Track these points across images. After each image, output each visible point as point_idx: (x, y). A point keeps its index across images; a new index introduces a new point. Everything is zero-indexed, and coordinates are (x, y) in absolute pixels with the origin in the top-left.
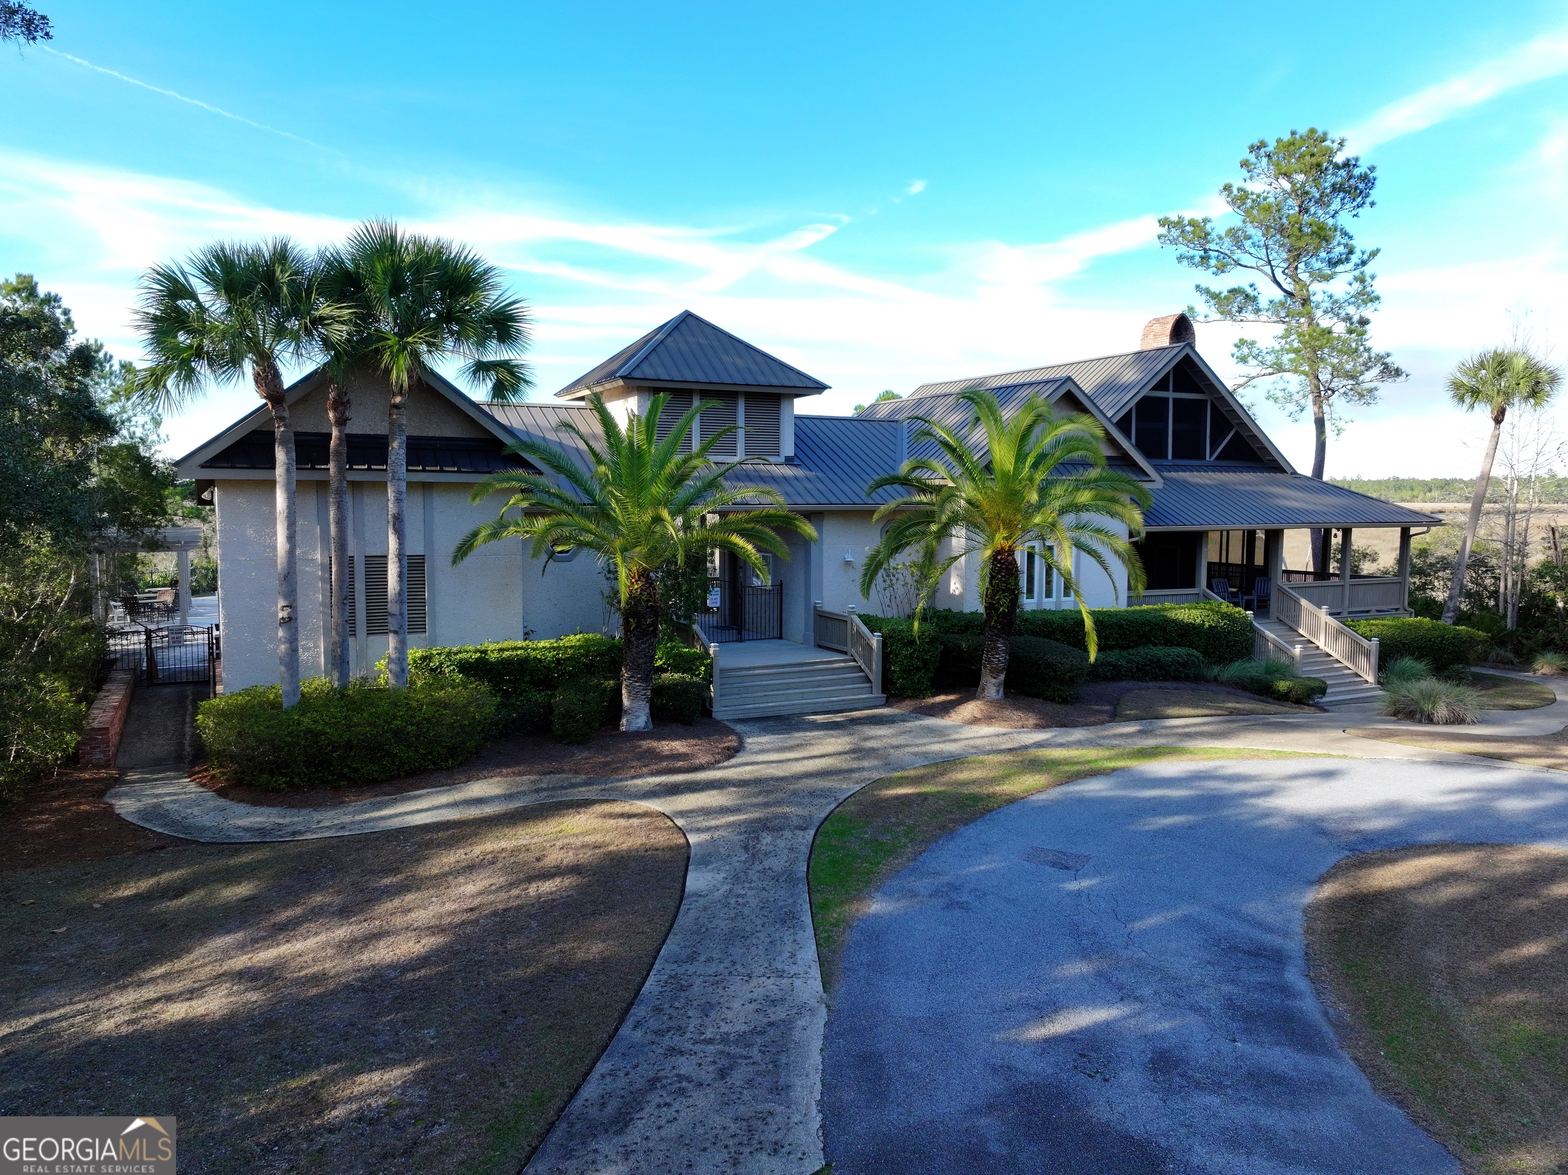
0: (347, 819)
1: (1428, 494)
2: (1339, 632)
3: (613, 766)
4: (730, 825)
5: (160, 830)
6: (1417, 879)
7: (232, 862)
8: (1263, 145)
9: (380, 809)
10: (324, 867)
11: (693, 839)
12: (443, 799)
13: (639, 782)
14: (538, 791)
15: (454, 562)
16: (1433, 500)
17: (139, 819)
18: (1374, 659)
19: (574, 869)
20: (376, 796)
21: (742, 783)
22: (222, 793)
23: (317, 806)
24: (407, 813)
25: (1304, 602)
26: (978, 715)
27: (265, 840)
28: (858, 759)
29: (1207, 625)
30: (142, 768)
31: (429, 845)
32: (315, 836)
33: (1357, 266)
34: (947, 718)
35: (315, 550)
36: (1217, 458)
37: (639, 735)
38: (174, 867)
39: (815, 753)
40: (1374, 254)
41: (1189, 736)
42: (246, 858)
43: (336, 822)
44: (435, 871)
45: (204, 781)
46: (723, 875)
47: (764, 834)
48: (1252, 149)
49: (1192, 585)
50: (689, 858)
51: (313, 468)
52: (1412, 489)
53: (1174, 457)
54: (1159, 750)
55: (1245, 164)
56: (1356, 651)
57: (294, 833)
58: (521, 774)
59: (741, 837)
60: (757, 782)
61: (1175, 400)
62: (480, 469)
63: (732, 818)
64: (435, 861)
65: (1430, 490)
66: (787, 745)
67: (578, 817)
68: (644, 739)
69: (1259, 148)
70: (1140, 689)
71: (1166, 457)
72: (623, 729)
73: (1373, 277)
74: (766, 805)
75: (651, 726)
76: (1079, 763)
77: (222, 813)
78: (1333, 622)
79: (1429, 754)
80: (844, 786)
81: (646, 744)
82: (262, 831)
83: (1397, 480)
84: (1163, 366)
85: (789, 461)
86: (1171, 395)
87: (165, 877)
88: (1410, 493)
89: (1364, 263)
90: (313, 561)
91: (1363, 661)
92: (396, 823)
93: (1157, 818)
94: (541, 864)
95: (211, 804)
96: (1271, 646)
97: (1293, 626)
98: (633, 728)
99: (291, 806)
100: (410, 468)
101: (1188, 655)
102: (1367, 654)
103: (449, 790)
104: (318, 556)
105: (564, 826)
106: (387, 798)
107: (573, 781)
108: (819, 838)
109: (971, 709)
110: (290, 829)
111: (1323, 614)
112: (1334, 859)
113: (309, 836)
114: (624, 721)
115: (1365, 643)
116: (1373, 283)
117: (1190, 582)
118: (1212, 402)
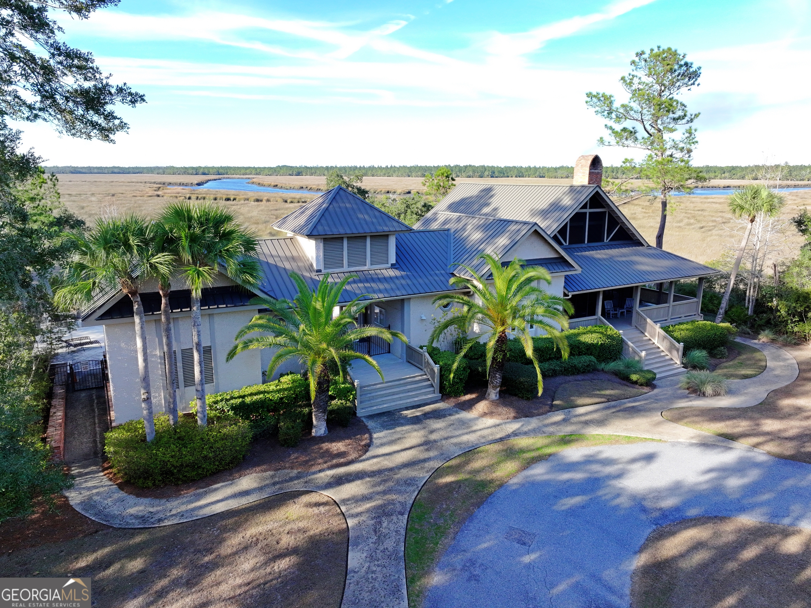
0: (183, 508)
1: (723, 175)
2: (665, 337)
3: (310, 464)
4: (368, 511)
5: (93, 519)
6: (683, 548)
7: (131, 542)
8: (643, 53)
9: (198, 500)
10: (176, 547)
11: (351, 522)
12: (229, 491)
13: (322, 474)
14: (274, 484)
15: (227, 361)
16: (725, 178)
17: (82, 510)
18: (681, 353)
19: (294, 551)
20: (196, 489)
21: (372, 474)
22: (121, 487)
23: (168, 497)
24: (213, 503)
25: (649, 320)
26: (486, 411)
27: (145, 526)
28: (427, 450)
29: (600, 343)
30: (79, 462)
31: (225, 529)
32: (170, 523)
33: (688, 122)
34: (471, 412)
35: (156, 350)
36: (610, 240)
37: (321, 439)
38: (103, 546)
39: (407, 445)
40: (697, 116)
41: (587, 423)
42: (138, 539)
43: (179, 511)
44: (229, 551)
45: (111, 476)
46: (365, 554)
47: (383, 519)
48: (637, 55)
49: (594, 314)
50: (349, 539)
51: (153, 314)
52: (715, 172)
53: (588, 242)
54: (573, 437)
55: (633, 62)
56: (672, 348)
57: (160, 520)
58: (265, 471)
59: (372, 522)
60: (379, 472)
61: (590, 213)
62: (237, 304)
63: (368, 505)
64: (229, 543)
65: (724, 173)
66: (393, 439)
67: (295, 506)
68: (324, 442)
69: (641, 54)
70: (565, 383)
71: (584, 242)
72: (313, 434)
73: (696, 130)
74: (384, 493)
75: (327, 432)
76: (533, 450)
77: (122, 503)
78: (662, 332)
79: (699, 436)
80: (421, 475)
81: (326, 446)
82: (143, 518)
83: (708, 167)
84: (584, 197)
85: (393, 266)
86: (588, 211)
87: (100, 553)
88: (713, 174)
89: (692, 120)
90: (155, 355)
91: (675, 353)
92: (208, 511)
93: (568, 499)
94: (279, 546)
95: (116, 496)
96: (630, 349)
97: (643, 331)
98: (318, 434)
99: (157, 497)
100: (202, 308)
101: (590, 361)
102: (678, 350)
103: (231, 484)
104: (158, 353)
105: (288, 514)
106: (202, 490)
107: (291, 475)
108: (410, 523)
109: (482, 406)
110: (157, 517)
111: (658, 328)
112: (648, 532)
113: (167, 523)
114: (314, 430)
115: (676, 344)
116: (695, 133)
117: (593, 313)
118: (609, 213)
